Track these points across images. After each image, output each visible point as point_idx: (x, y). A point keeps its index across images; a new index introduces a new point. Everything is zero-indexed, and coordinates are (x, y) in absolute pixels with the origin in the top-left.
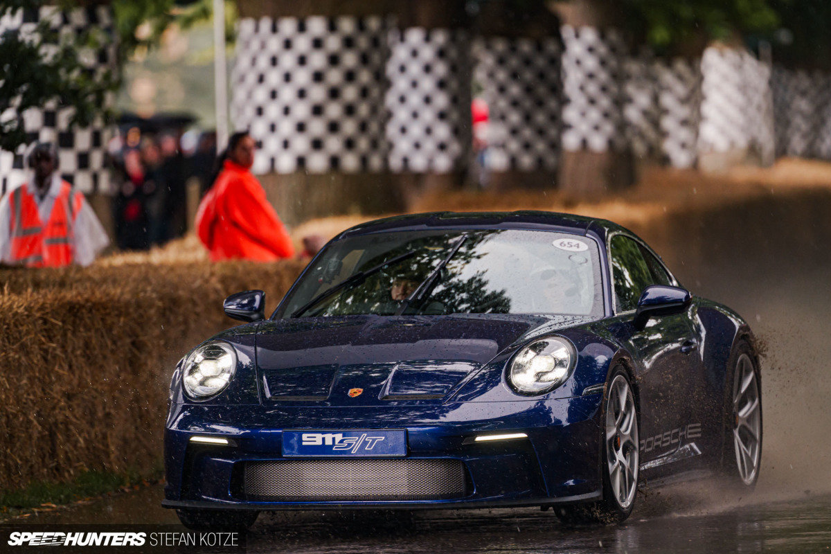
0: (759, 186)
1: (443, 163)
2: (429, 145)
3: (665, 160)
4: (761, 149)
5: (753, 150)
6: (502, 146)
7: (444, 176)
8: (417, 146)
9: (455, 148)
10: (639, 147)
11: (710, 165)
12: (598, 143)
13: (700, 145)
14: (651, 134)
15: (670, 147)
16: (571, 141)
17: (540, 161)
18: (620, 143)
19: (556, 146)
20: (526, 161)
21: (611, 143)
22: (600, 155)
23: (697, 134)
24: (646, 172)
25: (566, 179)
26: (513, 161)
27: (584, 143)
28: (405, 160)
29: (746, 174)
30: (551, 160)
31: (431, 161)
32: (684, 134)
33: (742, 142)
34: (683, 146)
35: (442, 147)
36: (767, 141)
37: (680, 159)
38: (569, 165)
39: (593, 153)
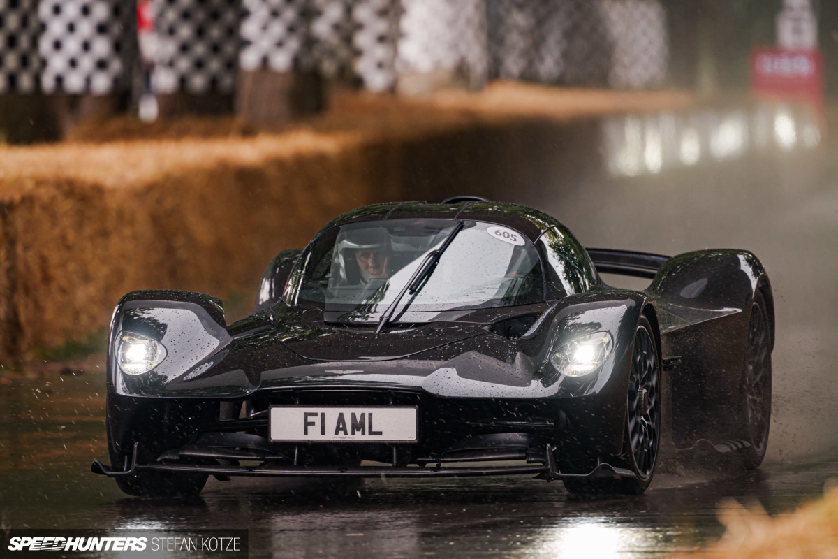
0: (468, 113)
1: (102, 83)
2: (87, 63)
3: (358, 83)
4: (468, 70)
5: (461, 73)
6: (171, 64)
7: (103, 98)
8: (73, 63)
9: (116, 66)
10: (329, 67)
11: (411, 88)
12: (281, 61)
13: (398, 66)
14: (343, 53)
15: (364, 67)
16: (250, 59)
17: (214, 82)
18: (306, 62)
19: (232, 65)
20: (198, 82)
21: (296, 61)
22: (284, 75)
23: (396, 52)
24: (338, 97)
25: (243, 102)
26: (183, 81)
27: (265, 61)
28: (59, 80)
29: (453, 100)
30: (227, 82)
31: (88, 81)
32: (380, 52)
33: (449, 62)
34: (380, 65)
35: (102, 65)
36: (477, 59)
37: (376, 81)
38: (247, 87)
39: (276, 74)
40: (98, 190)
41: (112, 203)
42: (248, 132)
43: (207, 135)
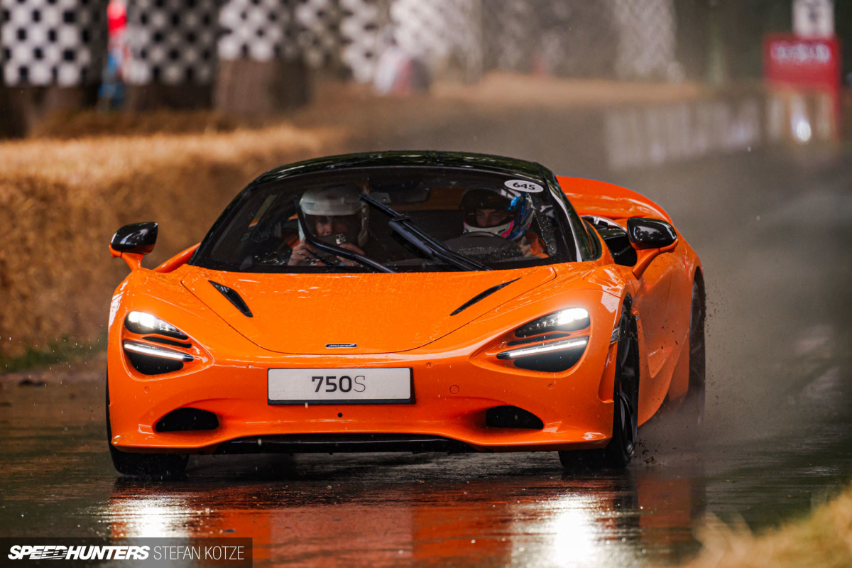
1: (69, 75)
2: (53, 54)
3: (346, 73)
5: (456, 61)
6: (144, 55)
7: (70, 90)
8: (38, 54)
9: (84, 57)
10: (314, 57)
12: (262, 51)
14: (329, 42)
15: (352, 56)
16: (228, 48)
17: (190, 73)
18: (289, 50)
19: (209, 55)
20: (173, 73)
21: (278, 50)
22: (264, 65)
24: (322, 87)
25: (221, 96)
26: (156, 72)
27: (245, 50)
28: (24, 71)
30: (204, 73)
31: (55, 72)
32: (368, 41)
34: (367, 55)
35: (69, 55)
36: (474, 53)
37: (365, 71)
38: (225, 76)
39: (256, 64)
40: (62, 188)
41: (76, 202)
42: (225, 127)
43: (182, 130)
